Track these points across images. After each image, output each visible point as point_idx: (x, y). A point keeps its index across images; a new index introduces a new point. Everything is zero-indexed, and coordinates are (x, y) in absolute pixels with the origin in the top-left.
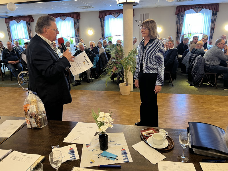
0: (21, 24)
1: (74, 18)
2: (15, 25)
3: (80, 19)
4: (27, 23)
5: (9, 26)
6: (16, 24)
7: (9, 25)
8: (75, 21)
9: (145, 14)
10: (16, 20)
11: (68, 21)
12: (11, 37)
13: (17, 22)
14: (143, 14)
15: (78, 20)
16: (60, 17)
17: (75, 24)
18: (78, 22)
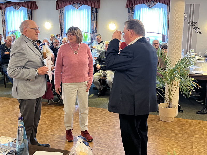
0: (20, 11)
1: (91, 6)
2: (12, 12)
3: (99, 7)
4: (28, 10)
5: (4, 14)
6: (14, 11)
7: (4, 12)
8: (92, 11)
9: (194, 4)
10: (14, 6)
11: (84, 10)
12: (5, 28)
13: (16, 9)
14: (191, 4)
15: (96, 9)
16: (73, 4)
17: (92, 14)
18: (97, 12)
